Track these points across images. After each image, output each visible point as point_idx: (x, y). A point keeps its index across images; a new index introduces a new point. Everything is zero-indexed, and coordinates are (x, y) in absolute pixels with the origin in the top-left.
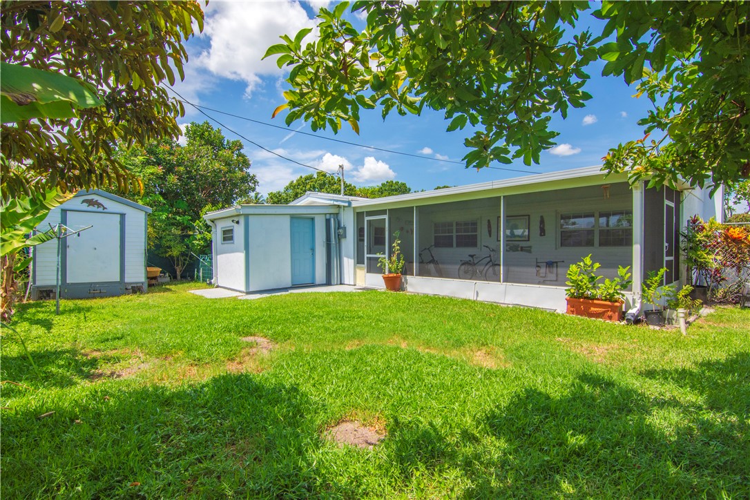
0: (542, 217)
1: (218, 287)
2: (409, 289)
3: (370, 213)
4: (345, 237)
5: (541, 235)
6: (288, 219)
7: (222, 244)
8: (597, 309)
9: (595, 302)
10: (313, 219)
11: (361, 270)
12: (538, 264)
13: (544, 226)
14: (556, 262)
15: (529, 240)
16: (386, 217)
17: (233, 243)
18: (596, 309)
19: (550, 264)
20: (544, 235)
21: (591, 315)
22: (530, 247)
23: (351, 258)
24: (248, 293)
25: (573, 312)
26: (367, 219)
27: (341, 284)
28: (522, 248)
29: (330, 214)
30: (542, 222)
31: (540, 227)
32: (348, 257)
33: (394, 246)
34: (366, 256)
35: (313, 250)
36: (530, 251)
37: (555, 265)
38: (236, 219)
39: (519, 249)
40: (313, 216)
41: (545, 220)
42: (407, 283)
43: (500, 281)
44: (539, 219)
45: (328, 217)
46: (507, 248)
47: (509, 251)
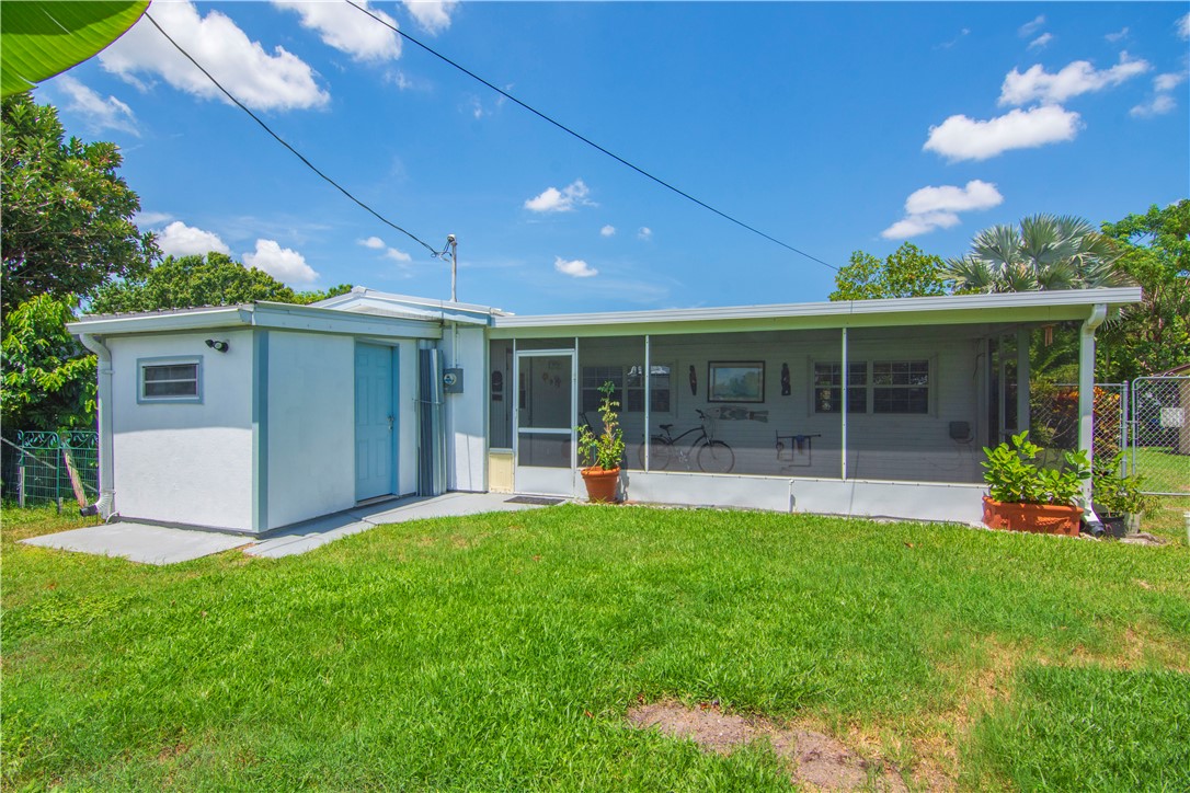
0: (785, 365)
1: (115, 519)
2: (633, 496)
3: (525, 344)
4: (461, 390)
5: (783, 394)
6: (350, 343)
7: (139, 402)
8: (1049, 519)
9: (1045, 507)
10: (394, 349)
11: (500, 458)
12: (780, 440)
13: (788, 379)
14: (809, 437)
15: (763, 402)
16: (574, 353)
17: (200, 402)
18: (1045, 519)
19: (800, 442)
20: (789, 394)
21: (1035, 528)
22: (766, 412)
23: (477, 435)
24: (265, 535)
25: (1005, 525)
26: (518, 355)
27: (449, 491)
28: (752, 414)
29: (427, 339)
30: (785, 372)
31: (783, 381)
32: (468, 432)
33: (604, 412)
34: (517, 430)
35: (393, 418)
36: (765, 420)
37: (807, 440)
38: (218, 338)
39: (748, 415)
40: (395, 341)
41: (790, 370)
42: (627, 485)
43: (841, 477)
44: (781, 368)
45: (423, 345)
46: (727, 414)
47: (729, 419)
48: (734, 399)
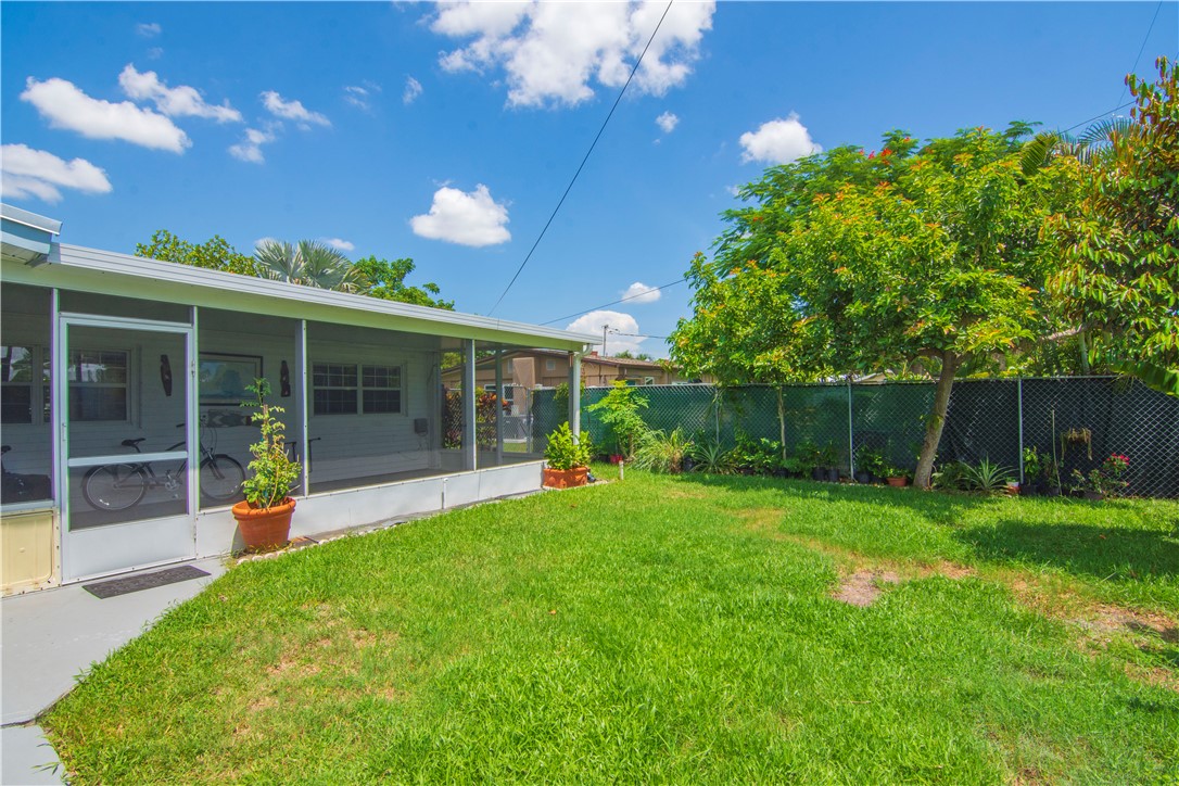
0: (284, 363)
3: (73, 301)
5: (283, 394)
13: (288, 378)
16: (191, 332)
20: (289, 395)
25: (565, 486)
30: (285, 371)
31: (281, 380)
34: (63, 462)
39: (244, 420)
44: (279, 366)
46: (217, 420)
47: (220, 426)
48: (228, 401)
